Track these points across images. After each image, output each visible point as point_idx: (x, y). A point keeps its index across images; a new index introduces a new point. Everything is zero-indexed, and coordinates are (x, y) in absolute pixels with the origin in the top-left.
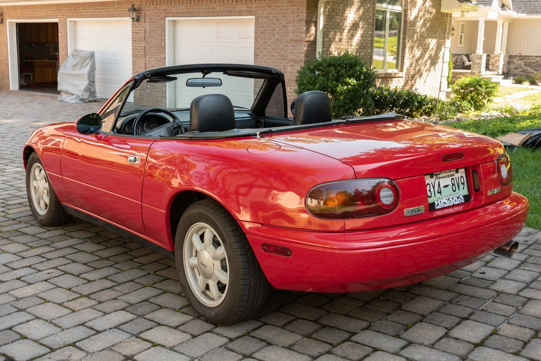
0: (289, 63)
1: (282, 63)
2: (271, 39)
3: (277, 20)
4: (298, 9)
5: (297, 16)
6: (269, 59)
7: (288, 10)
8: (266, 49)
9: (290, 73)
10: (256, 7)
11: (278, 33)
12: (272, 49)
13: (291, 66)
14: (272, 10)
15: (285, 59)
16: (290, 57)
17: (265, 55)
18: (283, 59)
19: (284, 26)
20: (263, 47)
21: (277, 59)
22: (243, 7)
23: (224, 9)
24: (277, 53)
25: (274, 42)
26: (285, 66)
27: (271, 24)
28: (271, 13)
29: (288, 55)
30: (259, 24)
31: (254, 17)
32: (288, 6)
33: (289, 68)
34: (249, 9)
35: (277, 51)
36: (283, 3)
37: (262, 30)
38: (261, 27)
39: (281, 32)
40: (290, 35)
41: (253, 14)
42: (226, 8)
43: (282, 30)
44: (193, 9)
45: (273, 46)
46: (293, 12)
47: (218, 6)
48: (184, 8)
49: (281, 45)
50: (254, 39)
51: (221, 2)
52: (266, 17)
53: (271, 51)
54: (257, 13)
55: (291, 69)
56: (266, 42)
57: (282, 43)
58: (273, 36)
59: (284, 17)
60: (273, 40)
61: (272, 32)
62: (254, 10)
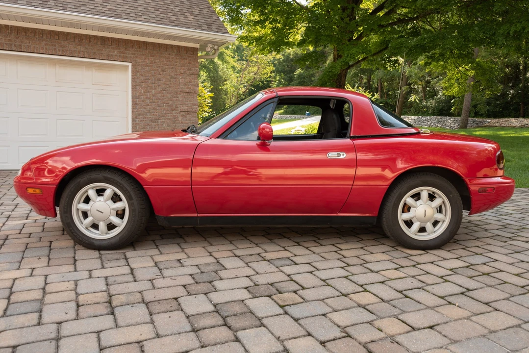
0: (179, 113)
1: (170, 113)
2: (155, 89)
3: (163, 71)
4: (190, 63)
5: (189, 69)
6: (154, 109)
8: (149, 99)
9: (182, 123)
10: (132, 54)
11: (165, 84)
12: (158, 99)
13: (182, 116)
14: (157, 59)
15: (174, 109)
16: (181, 108)
17: (148, 105)
18: (172, 110)
19: (172, 77)
20: (145, 97)
21: (164, 110)
22: (114, 52)
23: (82, 49)
25: (159, 92)
26: (174, 116)
27: (155, 73)
28: (155, 62)
29: (178, 105)
30: (138, 72)
31: (131, 64)
32: (177, 59)
33: (180, 119)
34: (122, 55)
35: (164, 101)
36: (170, 54)
37: (143, 78)
38: (142, 76)
39: (168, 83)
40: (181, 86)
41: (129, 61)
42: (87, 48)
43: (170, 81)
44: (22, 42)
45: (159, 95)
46: (184, 65)
47: (72, 44)
48: (3, 38)
49: (169, 96)
50: (132, 87)
51: (77, 40)
52: (148, 66)
53: (156, 101)
54: (136, 60)
55: (183, 119)
56: (148, 92)
57: (170, 93)
58: (159, 86)
59: (172, 68)
60: (158, 89)
61: (157, 82)
62: (130, 57)
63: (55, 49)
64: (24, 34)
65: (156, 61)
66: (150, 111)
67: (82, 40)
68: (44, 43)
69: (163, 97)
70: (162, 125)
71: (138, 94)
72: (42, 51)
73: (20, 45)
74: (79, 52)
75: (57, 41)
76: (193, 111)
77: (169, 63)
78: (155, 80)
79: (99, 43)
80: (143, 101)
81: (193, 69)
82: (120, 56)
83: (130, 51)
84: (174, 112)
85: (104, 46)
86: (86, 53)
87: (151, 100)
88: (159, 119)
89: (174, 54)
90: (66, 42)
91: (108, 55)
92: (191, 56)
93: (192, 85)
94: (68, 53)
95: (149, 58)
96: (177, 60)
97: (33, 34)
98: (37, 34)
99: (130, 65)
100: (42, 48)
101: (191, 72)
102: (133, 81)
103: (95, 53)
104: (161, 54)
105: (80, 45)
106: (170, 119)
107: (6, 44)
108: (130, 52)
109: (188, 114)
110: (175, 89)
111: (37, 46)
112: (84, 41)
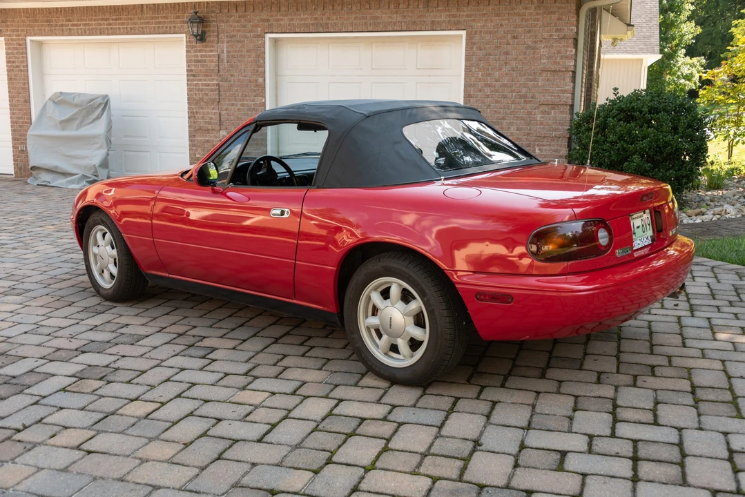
0: (537, 108)
1: (523, 108)
2: (500, 69)
3: (514, 37)
4: (559, 19)
5: (557, 30)
6: (497, 102)
7: (537, 20)
8: (490, 86)
9: (541, 124)
10: (467, 16)
11: (516, 59)
12: (504, 85)
13: (542, 113)
14: (504, 20)
15: (530, 101)
16: (541, 98)
17: (488, 97)
18: (526, 102)
19: (528, 47)
20: (483, 83)
21: (513, 102)
22: (441, 16)
23: (399, 19)
24: (512, 92)
25: (506, 74)
26: (529, 113)
27: (500, 43)
28: (501, 25)
29: (536, 95)
30: (474, 44)
31: (465, 31)
32: (537, 14)
33: (539, 117)
34: (452, 19)
35: (513, 88)
36: (526, 9)
37: (481, 54)
38: (481, 50)
39: (521, 57)
40: (542, 61)
41: (463, 28)
42: (404, 16)
43: (525, 53)
44: (329, 19)
45: (506, 80)
46: (548, 25)
47: (386, 13)
48: (310, 17)
49: (522, 79)
50: (465, 69)
51: (392, 6)
52: (490, 33)
53: (500, 89)
54: (472, 26)
55: (543, 117)
56: (489, 75)
57: (524, 75)
58: (506, 63)
59: (529, 32)
60: (505, 70)
61: (503, 57)
62: (464, 21)
63: (365, 23)
64: (331, 7)
65: (503, 23)
66: (489, 106)
67: (399, 4)
68: (354, 16)
69: (512, 81)
70: (509, 128)
71: (473, 79)
72: (350, 29)
73: (327, 24)
74: (395, 24)
75: (368, 11)
76: (562, 103)
77: (524, 23)
78: (500, 54)
79: (421, 6)
80: (480, 91)
81: (566, 28)
82: (449, 22)
83: (464, 11)
84: (528, 106)
85: (428, 10)
86: (403, 24)
87: (493, 89)
88: (503, 119)
89: (533, 6)
90: (379, 11)
91: (433, 23)
92: (563, 6)
93: (561, 58)
94: (381, 27)
95: (493, 18)
96: (539, 17)
97: (341, 7)
98: (345, 6)
99: (464, 33)
100: (351, 24)
101: (562, 34)
102: (467, 60)
103: (415, 22)
104: (512, 9)
105: (397, 13)
106: (522, 119)
107: (313, 24)
108: (465, 13)
109: (553, 108)
110: (533, 67)
111: (346, 22)
112: (401, 6)
